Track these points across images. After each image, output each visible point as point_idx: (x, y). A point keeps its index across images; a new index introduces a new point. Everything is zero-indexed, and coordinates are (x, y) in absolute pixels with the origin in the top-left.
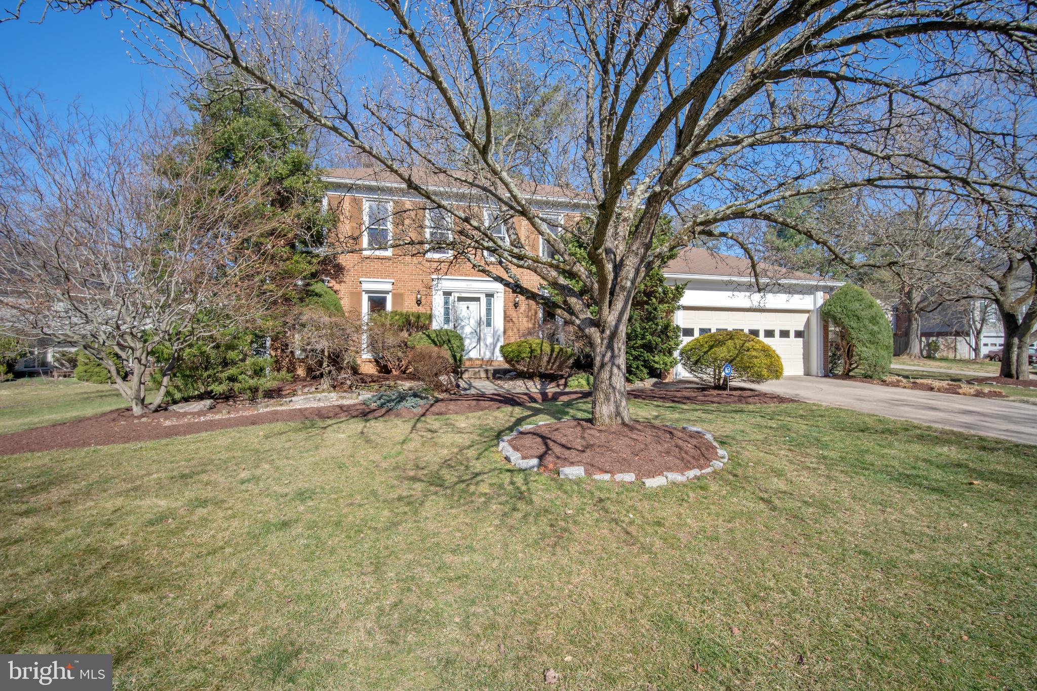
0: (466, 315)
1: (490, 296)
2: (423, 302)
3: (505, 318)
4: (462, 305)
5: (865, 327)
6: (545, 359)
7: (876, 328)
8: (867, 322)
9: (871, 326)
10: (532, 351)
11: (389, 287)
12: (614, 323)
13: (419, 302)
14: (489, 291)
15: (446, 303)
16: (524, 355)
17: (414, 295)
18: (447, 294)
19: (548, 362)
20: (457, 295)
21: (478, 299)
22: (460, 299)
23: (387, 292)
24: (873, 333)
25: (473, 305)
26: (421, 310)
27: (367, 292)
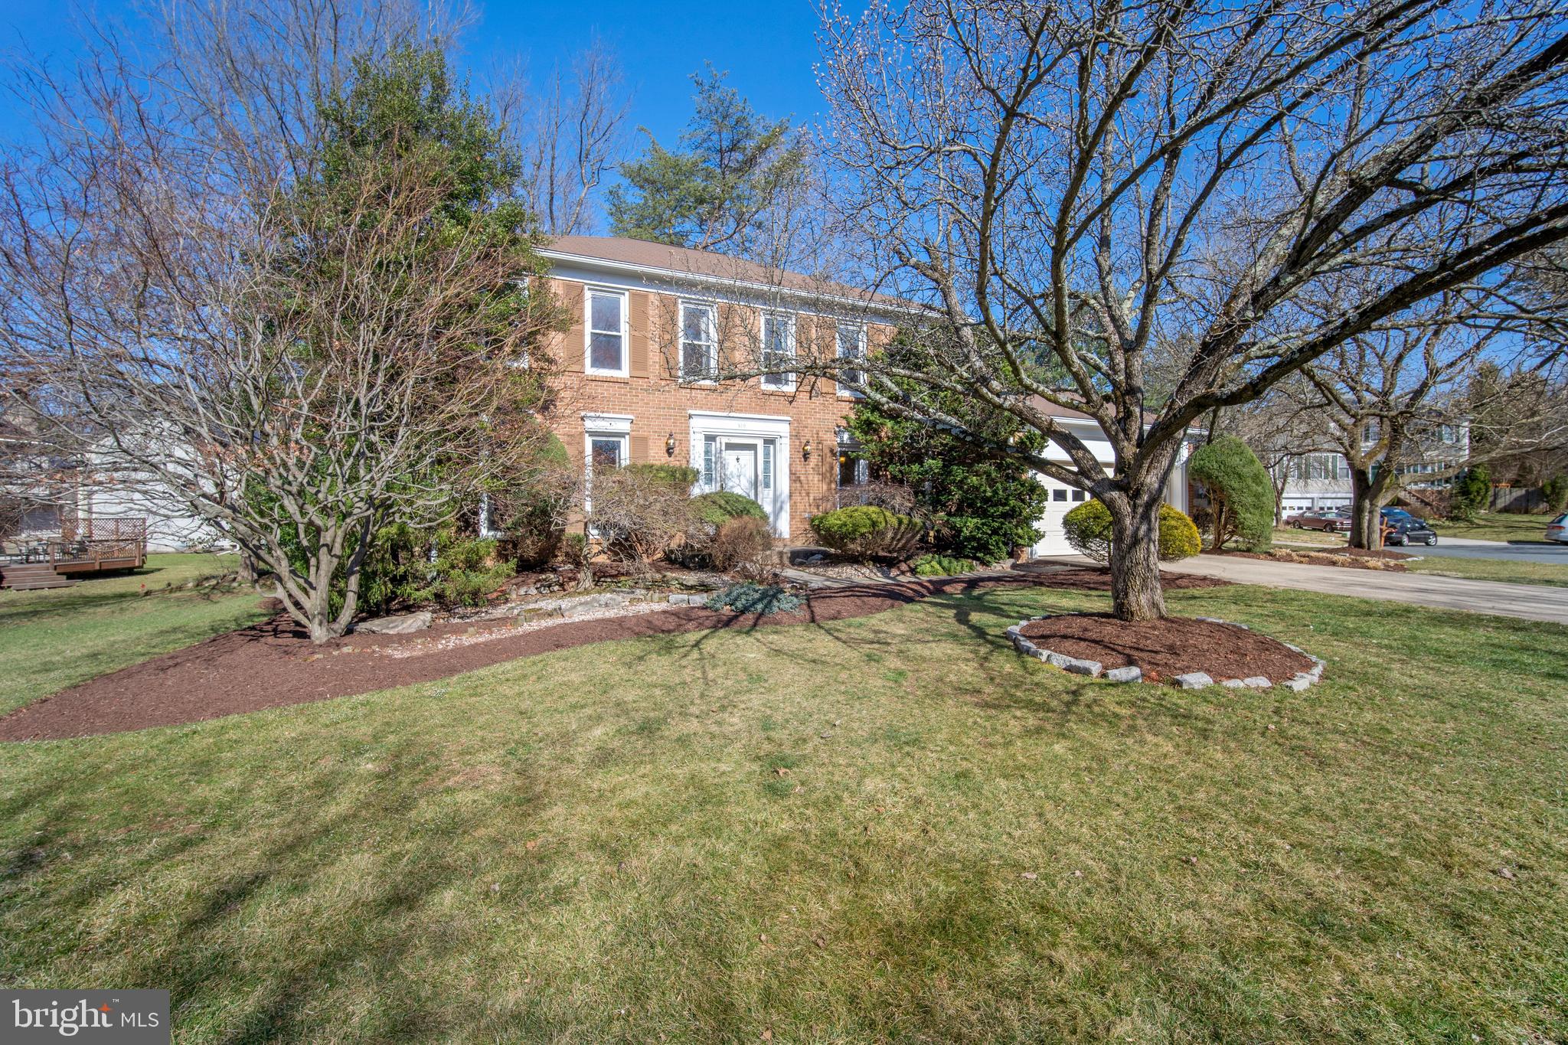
0: (735, 472)
1: (769, 442)
2: (677, 451)
3: (791, 473)
4: (730, 456)
5: (1248, 487)
6: (890, 535)
7: (1260, 489)
8: (1250, 481)
9: (1254, 487)
10: (874, 524)
11: (624, 427)
12: (1156, 485)
13: (669, 451)
14: (770, 435)
15: (707, 452)
16: (864, 530)
17: (664, 440)
18: (710, 438)
19: (893, 538)
20: (725, 440)
21: (753, 447)
22: (730, 447)
23: (622, 435)
24: (1257, 496)
25: (747, 456)
26: (673, 462)
27: (592, 434)
